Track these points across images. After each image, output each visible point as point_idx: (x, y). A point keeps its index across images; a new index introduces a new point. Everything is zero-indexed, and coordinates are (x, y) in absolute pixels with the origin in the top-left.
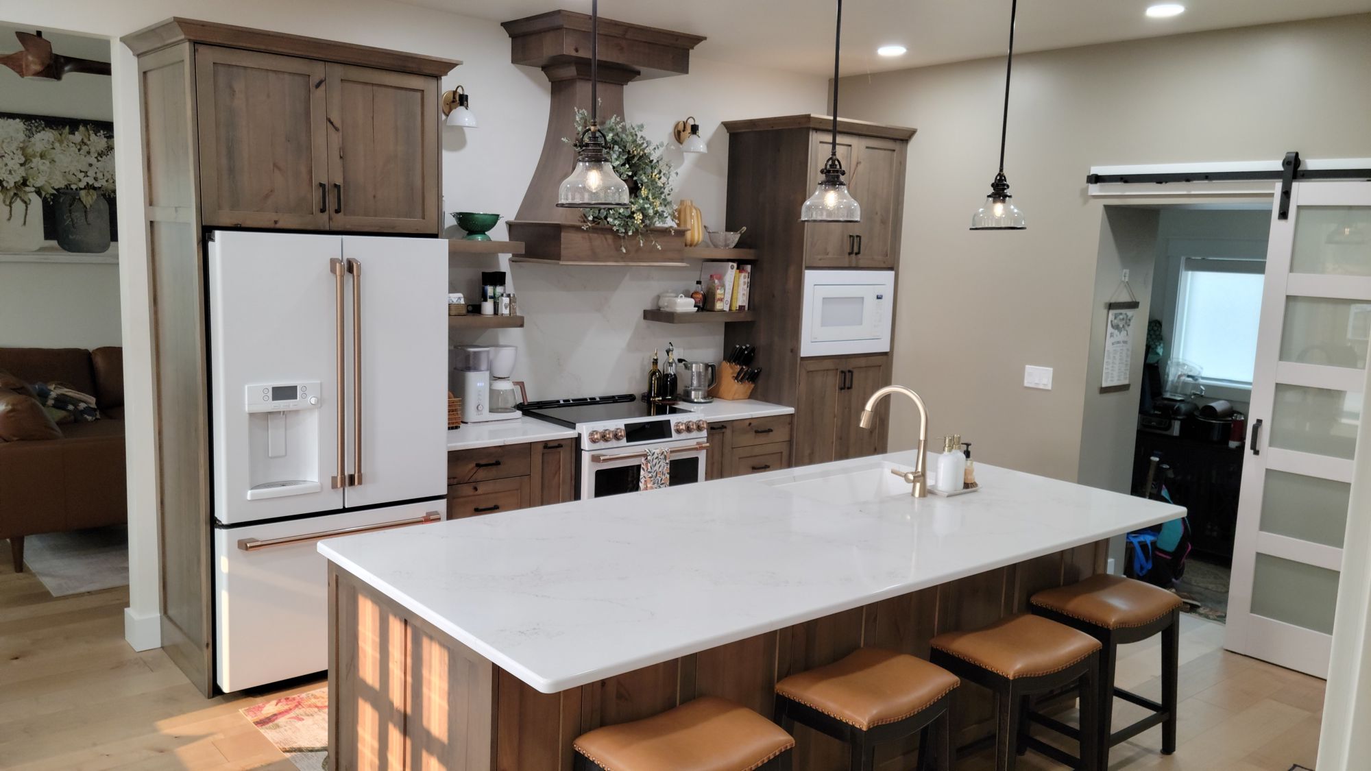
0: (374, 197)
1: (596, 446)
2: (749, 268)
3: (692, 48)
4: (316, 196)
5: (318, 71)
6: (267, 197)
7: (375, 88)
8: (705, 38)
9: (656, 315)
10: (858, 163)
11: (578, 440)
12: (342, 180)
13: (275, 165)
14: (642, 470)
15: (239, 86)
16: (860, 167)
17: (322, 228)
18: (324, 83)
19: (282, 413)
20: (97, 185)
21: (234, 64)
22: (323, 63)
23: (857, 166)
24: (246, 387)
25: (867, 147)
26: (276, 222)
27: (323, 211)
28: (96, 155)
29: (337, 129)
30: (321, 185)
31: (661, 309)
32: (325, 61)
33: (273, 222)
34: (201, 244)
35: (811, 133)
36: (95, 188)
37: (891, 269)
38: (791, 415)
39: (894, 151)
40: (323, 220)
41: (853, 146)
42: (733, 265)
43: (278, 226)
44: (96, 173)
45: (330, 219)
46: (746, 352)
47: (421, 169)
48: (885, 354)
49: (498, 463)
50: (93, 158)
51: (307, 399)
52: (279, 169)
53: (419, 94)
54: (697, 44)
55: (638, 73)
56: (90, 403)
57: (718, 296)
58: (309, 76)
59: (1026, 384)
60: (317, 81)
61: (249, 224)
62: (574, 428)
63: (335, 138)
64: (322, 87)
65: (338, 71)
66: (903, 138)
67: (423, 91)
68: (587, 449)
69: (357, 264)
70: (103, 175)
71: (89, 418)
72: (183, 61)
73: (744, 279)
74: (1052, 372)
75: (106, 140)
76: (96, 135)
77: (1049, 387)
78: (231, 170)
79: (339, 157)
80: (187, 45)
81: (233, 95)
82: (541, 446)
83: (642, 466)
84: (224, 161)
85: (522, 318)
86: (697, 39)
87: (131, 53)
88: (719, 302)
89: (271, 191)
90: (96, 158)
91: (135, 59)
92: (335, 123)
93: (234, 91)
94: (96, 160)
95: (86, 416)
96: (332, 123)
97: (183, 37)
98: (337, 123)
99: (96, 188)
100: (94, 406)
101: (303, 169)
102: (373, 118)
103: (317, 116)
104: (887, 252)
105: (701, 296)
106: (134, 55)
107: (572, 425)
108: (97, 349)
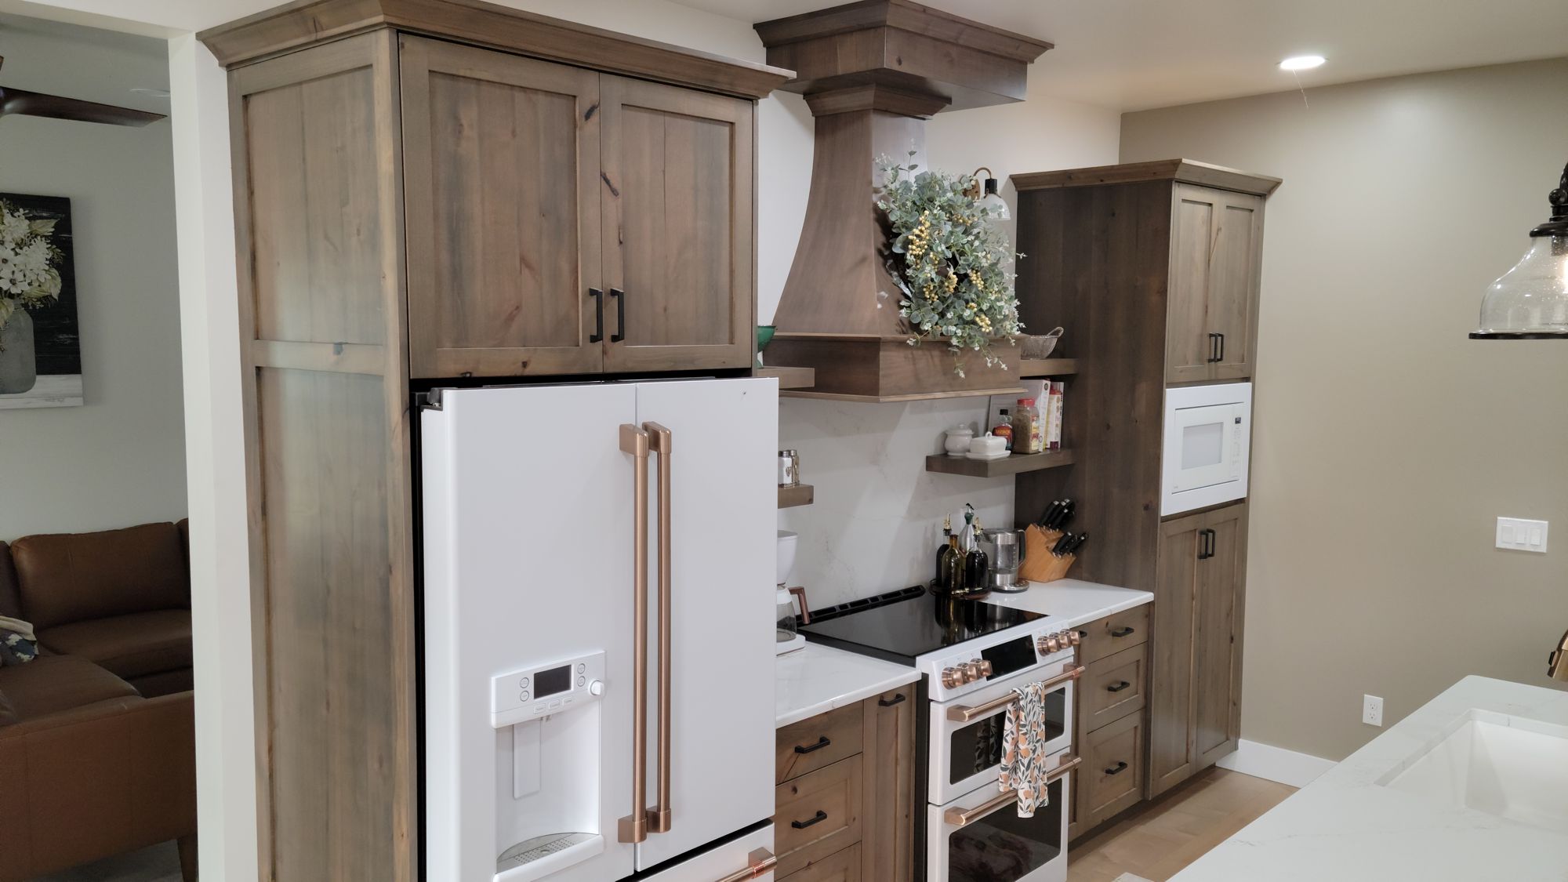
0: (665, 310)
1: (954, 693)
2: (1061, 385)
3: (1032, 62)
4: (585, 311)
5: (590, 87)
6: (511, 318)
7: (668, 119)
8: (1052, 46)
9: (943, 462)
10: (1219, 230)
11: (923, 684)
12: (622, 283)
13: (523, 260)
14: (1007, 721)
15: (469, 115)
16: (1221, 235)
17: (592, 371)
18: (596, 111)
19: (544, 719)
20: (14, 291)
21: (462, 73)
22: (597, 73)
23: (1217, 234)
24: (493, 679)
25: (1228, 207)
26: (525, 364)
27: (594, 339)
28: (13, 246)
29: (615, 192)
30: (592, 292)
31: (949, 454)
32: (600, 71)
33: (520, 364)
34: (408, 413)
35: (1173, 185)
36: (11, 296)
37: (1246, 379)
38: (1150, 604)
39: (1252, 211)
40: (594, 357)
41: (1214, 206)
42: (1046, 384)
43: (530, 371)
44: (13, 272)
45: (604, 352)
46: (1066, 511)
47: (728, 257)
48: (1241, 501)
49: (824, 742)
50: (9, 250)
51: (586, 686)
52: (528, 266)
53: (726, 130)
54: (1039, 54)
55: (948, 100)
56: (27, 634)
57: (1034, 431)
58: (575, 97)
59: (1499, 544)
60: (588, 107)
61: (484, 371)
62: (913, 665)
63: (613, 206)
64: (595, 118)
65: (618, 89)
66: (1260, 191)
67: (732, 124)
68: (941, 700)
69: (665, 432)
70: (25, 276)
71: (26, 657)
72: (370, 66)
73: (1057, 402)
74: (1547, 526)
75: (27, 222)
76: (13, 215)
77: (1543, 549)
78: (456, 273)
79: (617, 241)
80: (384, 38)
81: (460, 132)
82: (875, 704)
83: (1008, 714)
84: (445, 257)
85: (810, 489)
86: (1043, 46)
87: (216, 61)
88: (1035, 439)
89: (517, 308)
90: (13, 249)
91: (223, 73)
92: (612, 182)
93: (461, 125)
94: (13, 253)
95: (19, 654)
96: (607, 181)
97: (380, 18)
98: (616, 183)
99: (14, 295)
100: (32, 637)
101: (565, 267)
102: (664, 171)
103: (586, 170)
104: (1243, 356)
105: (1009, 431)
106: (220, 65)
107: (909, 660)
108: (23, 540)
